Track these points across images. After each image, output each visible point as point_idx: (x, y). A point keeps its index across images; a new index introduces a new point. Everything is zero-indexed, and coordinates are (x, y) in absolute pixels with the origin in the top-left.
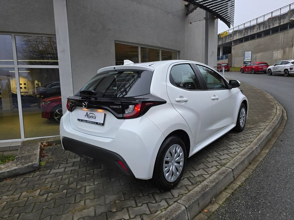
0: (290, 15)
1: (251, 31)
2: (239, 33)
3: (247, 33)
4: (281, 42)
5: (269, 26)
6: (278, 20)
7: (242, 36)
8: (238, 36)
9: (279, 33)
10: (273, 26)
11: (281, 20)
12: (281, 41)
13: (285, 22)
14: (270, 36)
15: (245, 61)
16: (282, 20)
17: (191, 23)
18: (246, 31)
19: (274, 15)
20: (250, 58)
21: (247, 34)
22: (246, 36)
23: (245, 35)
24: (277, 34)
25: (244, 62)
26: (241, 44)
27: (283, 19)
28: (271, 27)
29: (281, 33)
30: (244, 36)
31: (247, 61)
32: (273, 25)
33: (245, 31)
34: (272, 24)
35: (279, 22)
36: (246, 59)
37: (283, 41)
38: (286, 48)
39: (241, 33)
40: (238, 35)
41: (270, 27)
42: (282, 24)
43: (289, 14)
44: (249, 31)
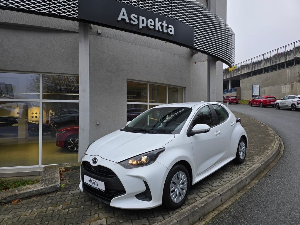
0: (295, 52)
1: (258, 66)
2: (246, 67)
3: (254, 67)
4: (288, 77)
5: (276, 62)
6: (283, 56)
7: (250, 71)
8: (246, 70)
9: (286, 69)
10: (279, 61)
11: (286, 56)
12: (288, 76)
13: (291, 59)
14: (277, 71)
15: (253, 94)
16: (287, 57)
17: (195, 63)
18: (253, 66)
19: (280, 51)
20: (259, 92)
21: (254, 69)
22: (253, 70)
23: (252, 69)
24: (284, 69)
25: (253, 95)
26: (249, 78)
27: (289, 55)
28: (278, 63)
29: (288, 69)
30: (252, 71)
31: (255, 94)
32: (280, 60)
33: (252, 65)
34: (278, 60)
35: (285, 58)
36: (255, 92)
37: (290, 76)
38: (293, 83)
39: (248, 68)
40: (246, 69)
41: (276, 63)
42: (288, 60)
43: (294, 51)
44: (256, 66)
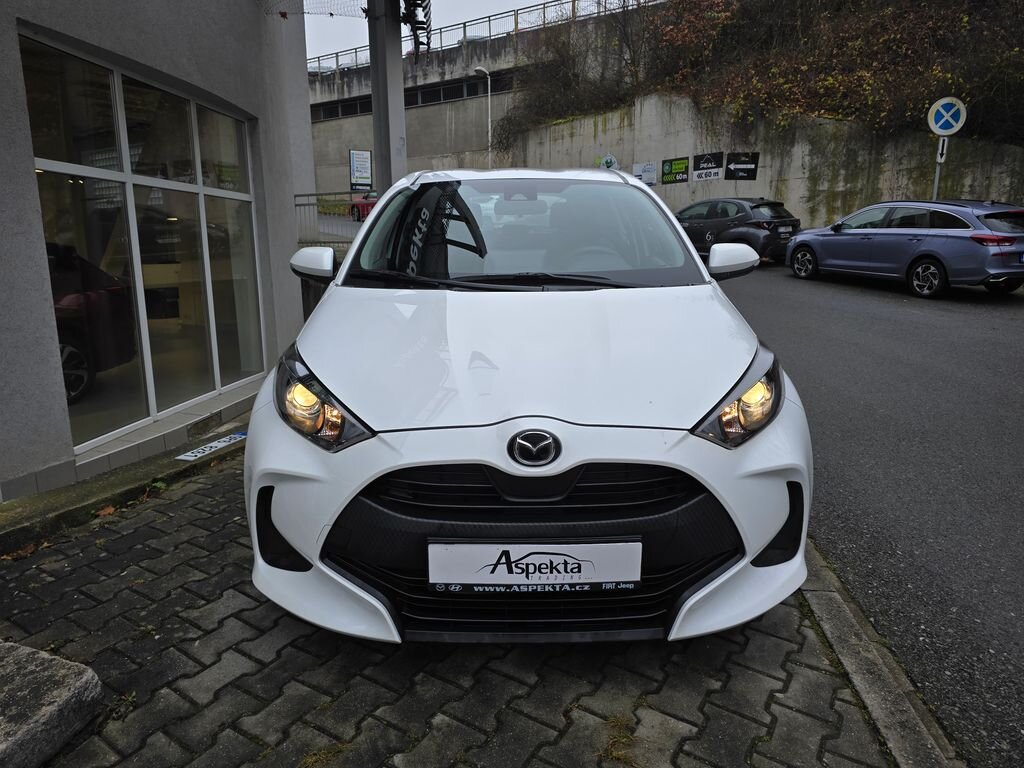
0: (467, 55)
1: (360, 82)
2: (322, 82)
3: (349, 87)
4: (450, 134)
5: (415, 78)
6: (435, 63)
7: (335, 97)
8: (321, 93)
9: (443, 106)
10: (425, 79)
11: (444, 65)
12: (451, 130)
13: (456, 76)
14: (420, 110)
15: (354, 181)
16: (446, 67)
17: (284, 15)
18: (346, 80)
20: (369, 175)
21: (349, 92)
22: (346, 96)
23: (343, 93)
24: (437, 107)
25: (352, 185)
26: (333, 124)
27: (450, 63)
28: (420, 82)
29: (448, 106)
30: (341, 98)
31: (360, 181)
32: (425, 75)
33: (342, 79)
34: (420, 73)
35: (440, 71)
36: (357, 174)
37: (456, 130)
38: (463, 152)
39: (329, 86)
40: (321, 88)
41: (416, 82)
42: (447, 77)
43: (464, 52)
44: (355, 81)
